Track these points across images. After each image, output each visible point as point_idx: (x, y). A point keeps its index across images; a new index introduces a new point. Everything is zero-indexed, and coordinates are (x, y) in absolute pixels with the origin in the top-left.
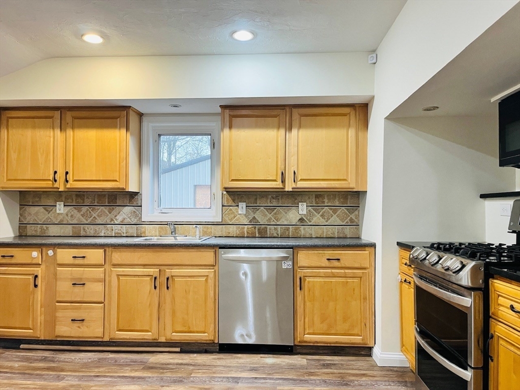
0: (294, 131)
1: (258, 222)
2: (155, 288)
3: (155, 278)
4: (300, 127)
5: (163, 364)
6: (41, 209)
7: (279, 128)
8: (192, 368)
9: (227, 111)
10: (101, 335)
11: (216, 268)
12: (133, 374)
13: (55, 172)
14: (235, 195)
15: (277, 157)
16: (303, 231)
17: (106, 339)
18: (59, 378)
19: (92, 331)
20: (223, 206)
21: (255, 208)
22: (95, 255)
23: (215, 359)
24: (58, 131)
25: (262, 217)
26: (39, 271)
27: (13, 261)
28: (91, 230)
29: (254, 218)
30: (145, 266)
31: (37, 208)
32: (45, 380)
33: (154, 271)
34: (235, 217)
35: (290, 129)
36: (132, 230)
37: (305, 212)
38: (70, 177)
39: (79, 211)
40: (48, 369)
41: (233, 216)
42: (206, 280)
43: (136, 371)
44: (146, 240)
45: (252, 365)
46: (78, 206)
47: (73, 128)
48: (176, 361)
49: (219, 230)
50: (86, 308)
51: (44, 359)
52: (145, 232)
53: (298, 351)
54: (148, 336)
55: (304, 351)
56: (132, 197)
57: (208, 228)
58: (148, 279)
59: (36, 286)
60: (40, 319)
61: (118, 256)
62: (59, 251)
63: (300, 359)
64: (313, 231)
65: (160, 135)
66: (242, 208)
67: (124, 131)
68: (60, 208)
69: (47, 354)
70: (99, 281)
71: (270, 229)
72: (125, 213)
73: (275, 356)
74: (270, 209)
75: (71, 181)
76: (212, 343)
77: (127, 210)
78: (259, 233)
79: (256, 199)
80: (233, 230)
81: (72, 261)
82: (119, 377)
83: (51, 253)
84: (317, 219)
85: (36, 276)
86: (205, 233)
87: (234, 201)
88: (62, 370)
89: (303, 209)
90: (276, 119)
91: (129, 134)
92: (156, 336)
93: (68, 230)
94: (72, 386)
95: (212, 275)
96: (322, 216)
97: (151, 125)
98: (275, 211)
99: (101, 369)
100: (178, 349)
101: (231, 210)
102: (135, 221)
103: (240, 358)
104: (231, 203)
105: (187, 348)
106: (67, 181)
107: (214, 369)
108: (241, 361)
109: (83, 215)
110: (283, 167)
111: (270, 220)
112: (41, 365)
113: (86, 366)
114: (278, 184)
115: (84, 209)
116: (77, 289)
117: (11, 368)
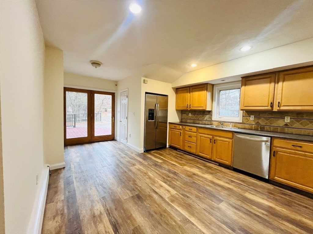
0: (280, 84)
1: (260, 124)
2: (211, 142)
3: (211, 139)
4: (284, 81)
5: (210, 167)
6: (186, 115)
7: (270, 82)
8: (219, 171)
9: (244, 79)
10: (195, 152)
11: (233, 140)
12: (199, 166)
13: (187, 105)
14: (248, 113)
15: (269, 96)
16: (286, 130)
17: (197, 154)
18: (181, 160)
19: (193, 151)
20: (243, 116)
21: (259, 118)
22: (194, 129)
23: (229, 172)
24: (188, 93)
25: (262, 122)
26: (181, 131)
27: (176, 128)
28: (197, 122)
29: (258, 122)
30: (208, 135)
31: (184, 115)
32: (178, 160)
33: (211, 137)
34: (248, 121)
35: (278, 83)
36: (209, 123)
37: (289, 121)
38: (191, 106)
39: (195, 116)
40: (181, 157)
41: (247, 120)
42: (229, 143)
43: (201, 166)
44: (212, 126)
45: (243, 179)
46: (194, 114)
47: (192, 92)
48: (215, 168)
49: (240, 126)
50: (192, 144)
51: (181, 155)
52: (213, 124)
53: (272, 183)
54: (208, 157)
55: (275, 184)
56: (210, 112)
57: (236, 124)
58: (209, 139)
59: (181, 135)
60: (181, 144)
61: (201, 131)
62: (186, 127)
63: (270, 186)
64: (294, 131)
65: (220, 91)
66: (252, 118)
67: (206, 91)
68: (190, 115)
69: (182, 154)
70: (195, 137)
71: (266, 127)
72: (207, 117)
73: (258, 180)
74: (267, 119)
75: (191, 107)
76: (230, 166)
77: (208, 116)
78: (260, 129)
79: (260, 114)
80: (247, 126)
81: (188, 130)
82: (196, 165)
83: (184, 127)
84: (297, 125)
85: (181, 133)
86: (235, 126)
87: (248, 114)
88: (183, 159)
89: (287, 120)
90: (269, 79)
91: (207, 92)
92: (210, 158)
93: (192, 121)
94: (183, 163)
95: (231, 142)
96: (301, 124)
97: (217, 88)
98: (270, 120)
99: (193, 162)
100: (218, 164)
101: (247, 118)
102: (210, 120)
103: (240, 175)
104: (247, 115)
105: (221, 165)
106: (190, 107)
107: (227, 175)
108: (239, 176)
109: (195, 117)
110: (272, 100)
111: (266, 123)
112: (179, 156)
113: (190, 160)
114: (269, 108)
115: (196, 115)
116: (190, 138)
117: (173, 154)
